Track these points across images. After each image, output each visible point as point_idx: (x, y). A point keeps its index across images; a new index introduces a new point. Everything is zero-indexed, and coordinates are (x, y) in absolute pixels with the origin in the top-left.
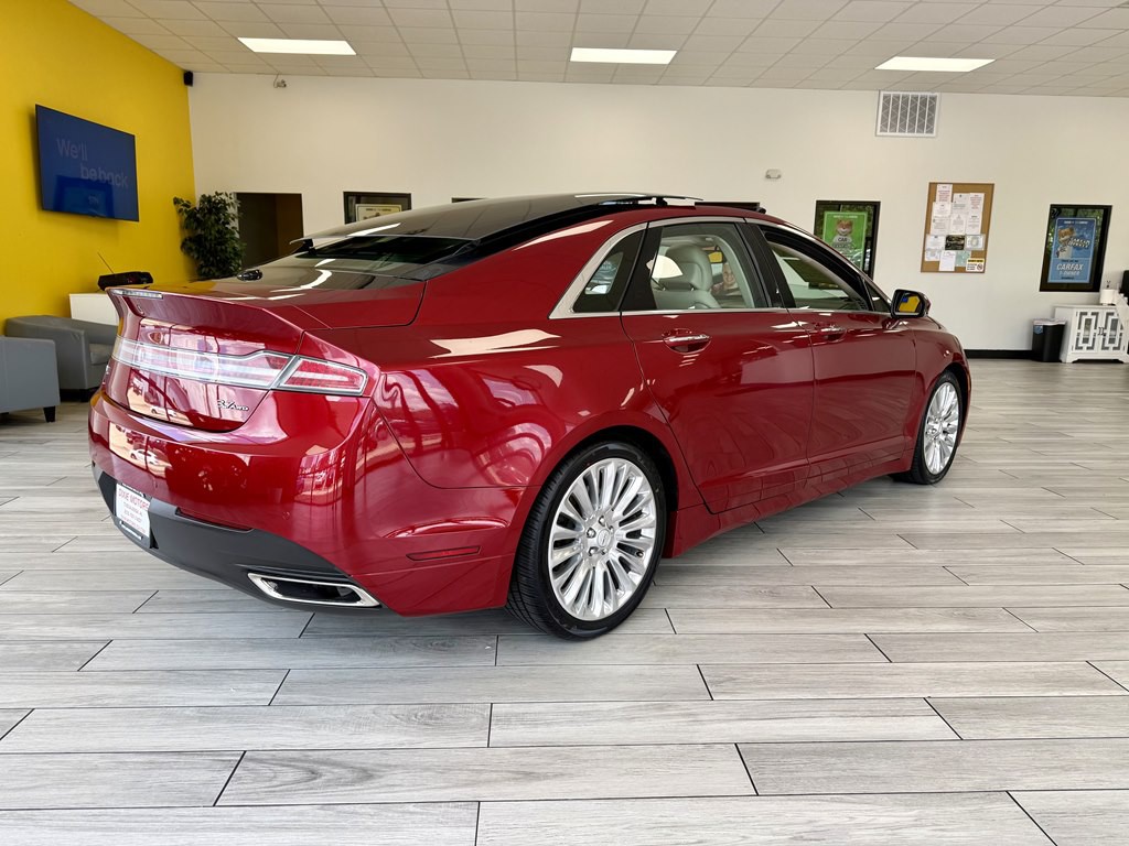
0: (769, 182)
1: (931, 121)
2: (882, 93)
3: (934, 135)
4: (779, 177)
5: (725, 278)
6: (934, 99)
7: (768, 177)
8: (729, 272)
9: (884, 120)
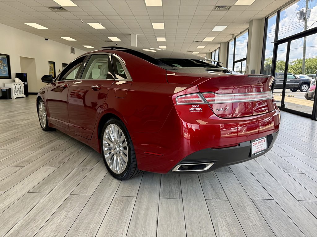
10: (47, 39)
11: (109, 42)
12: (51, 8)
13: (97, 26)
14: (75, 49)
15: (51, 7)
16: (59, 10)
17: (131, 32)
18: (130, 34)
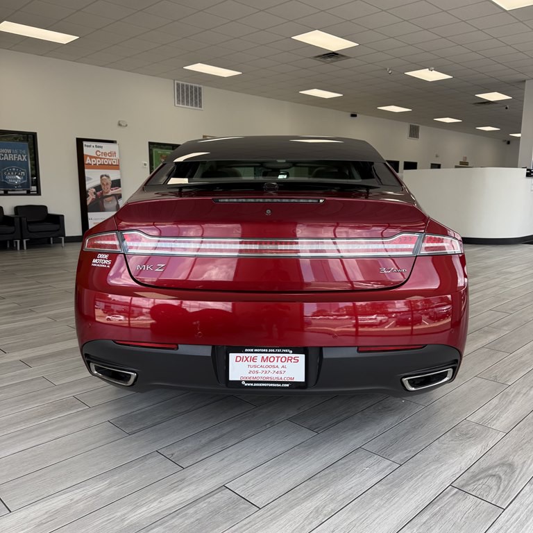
0: (120, 128)
1: (200, 101)
2: (176, 82)
3: (202, 109)
4: (126, 125)
5: (103, 187)
6: (200, 88)
7: (120, 125)
8: (105, 183)
9: (178, 97)
10: (354, 115)
11: (483, 106)
12: (318, 59)
13: (430, 75)
14: (421, 128)
15: (319, 56)
16: (332, 59)
17: (522, 77)
18: (525, 81)
